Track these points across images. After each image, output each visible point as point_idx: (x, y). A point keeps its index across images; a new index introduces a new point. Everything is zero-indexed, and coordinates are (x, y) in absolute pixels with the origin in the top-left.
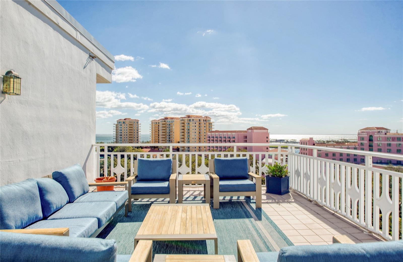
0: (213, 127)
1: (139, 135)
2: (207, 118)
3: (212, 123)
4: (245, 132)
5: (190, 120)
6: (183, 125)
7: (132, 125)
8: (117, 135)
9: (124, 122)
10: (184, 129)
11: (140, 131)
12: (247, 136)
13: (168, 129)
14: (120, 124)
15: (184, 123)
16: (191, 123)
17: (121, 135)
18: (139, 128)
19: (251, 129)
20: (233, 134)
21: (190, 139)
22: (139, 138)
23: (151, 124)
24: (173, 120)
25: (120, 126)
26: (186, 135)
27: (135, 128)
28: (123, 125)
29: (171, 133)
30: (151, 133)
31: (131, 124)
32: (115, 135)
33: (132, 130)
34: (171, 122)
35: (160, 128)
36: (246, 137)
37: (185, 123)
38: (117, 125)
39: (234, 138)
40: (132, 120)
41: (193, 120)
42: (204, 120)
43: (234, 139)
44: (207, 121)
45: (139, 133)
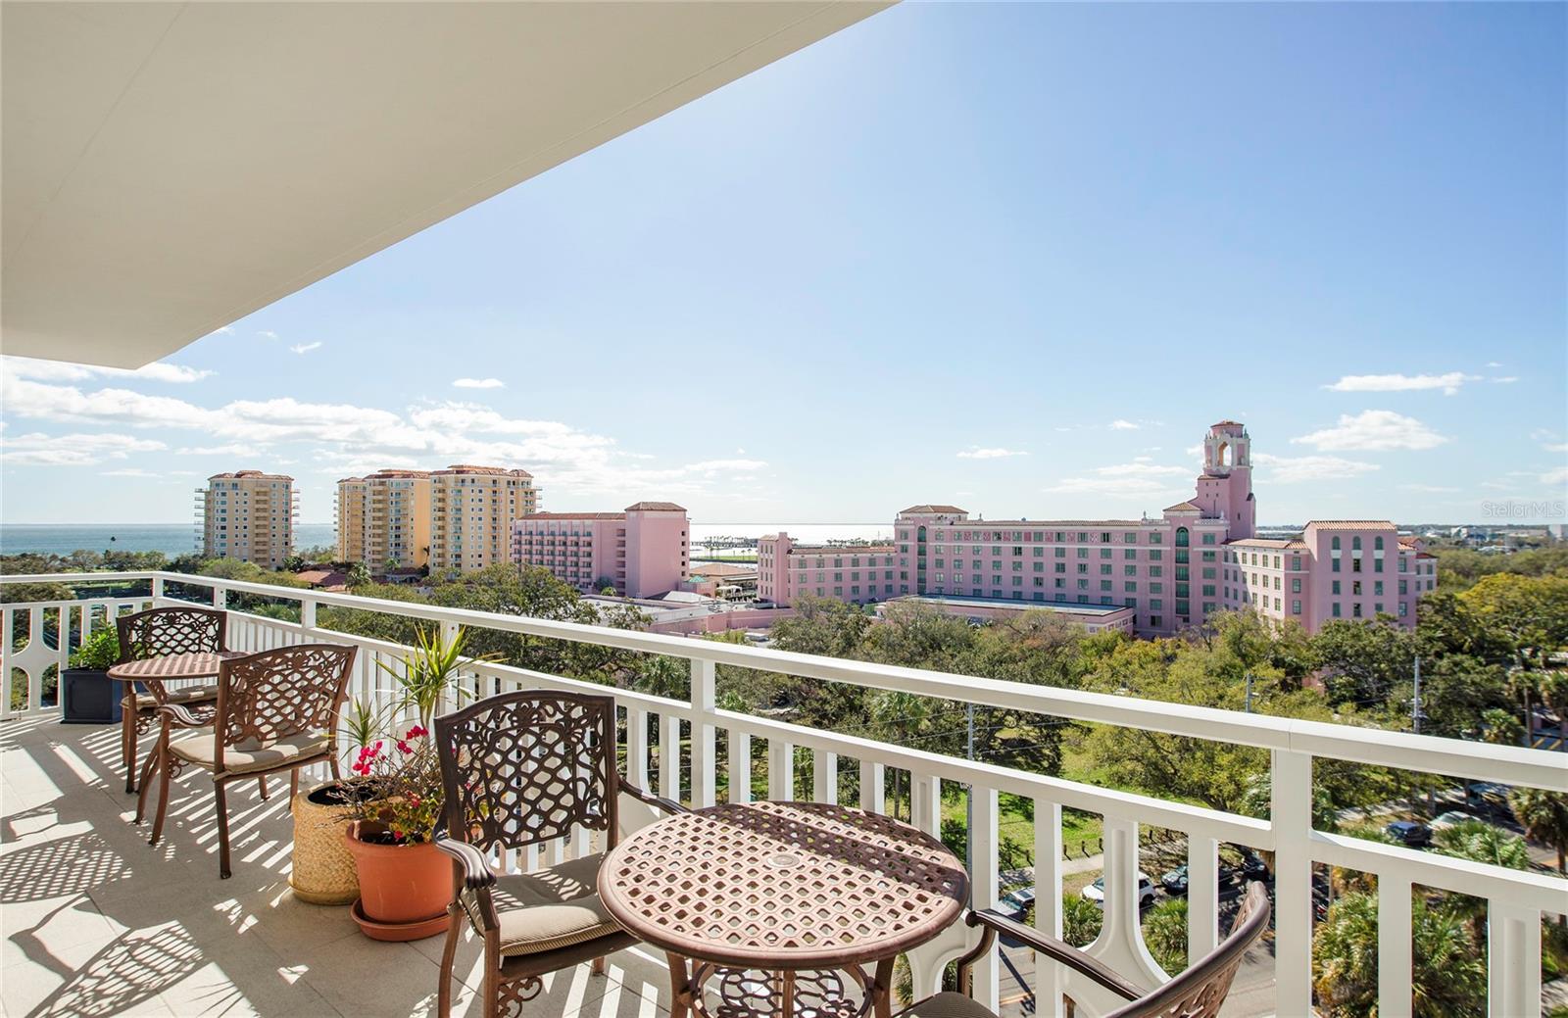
0: (537, 502)
1: (293, 527)
2: (518, 475)
3: (535, 490)
4: (621, 517)
5: (463, 481)
6: (440, 495)
7: (265, 494)
8: (207, 526)
9: (235, 486)
10: (442, 510)
11: (297, 515)
12: (624, 530)
13: (393, 508)
14: (221, 490)
15: (442, 491)
16: (466, 490)
17: (223, 528)
18: (294, 504)
19: (636, 508)
20: (588, 522)
21: (462, 537)
22: (293, 536)
23: (337, 490)
24: (411, 480)
25: (220, 498)
26: (450, 529)
27: (277, 503)
28: (231, 493)
29: (401, 523)
30: (337, 520)
31: (263, 490)
32: (202, 527)
33: (265, 510)
34: (403, 487)
35: (369, 506)
36: (623, 533)
37: (449, 491)
38: (208, 493)
39: (589, 534)
40: (267, 477)
41: (473, 481)
42: (509, 483)
43: (588, 539)
44: (518, 484)
45: (294, 519)
